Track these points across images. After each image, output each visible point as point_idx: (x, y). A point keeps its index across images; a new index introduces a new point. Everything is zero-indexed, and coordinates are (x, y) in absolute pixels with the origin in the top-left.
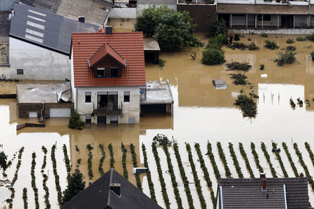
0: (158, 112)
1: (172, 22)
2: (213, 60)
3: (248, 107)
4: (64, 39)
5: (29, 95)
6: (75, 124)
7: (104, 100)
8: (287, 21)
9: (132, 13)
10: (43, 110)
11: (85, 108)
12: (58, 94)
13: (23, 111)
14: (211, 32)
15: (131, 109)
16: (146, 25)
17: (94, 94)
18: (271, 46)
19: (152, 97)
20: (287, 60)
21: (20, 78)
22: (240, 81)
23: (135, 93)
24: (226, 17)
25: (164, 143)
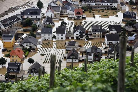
0: (84, 18)
1: (86, 8)
2: (90, 12)
3: (94, 17)
4: (73, 10)
5: (69, 16)
6: (75, 19)
7: (78, 17)
8: (99, 7)
9: (81, 7)
10: (71, 18)
11: (76, 18)
12: (73, 16)
13: (69, 18)
14: (90, 9)
15: (81, 18)
16: (83, 8)
17: (77, 16)
18: (97, 10)
19: (83, 16)
20: (99, 12)
21: (68, 14)
22: (93, 14)
23: (82, 16)
24: (92, 7)
25: (85, 21)
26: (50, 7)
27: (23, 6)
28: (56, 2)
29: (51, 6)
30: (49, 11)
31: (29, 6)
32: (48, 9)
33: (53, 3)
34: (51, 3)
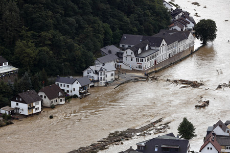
26: (210, 137)
27: (143, 131)
28: (226, 124)
29: (214, 134)
30: (210, 145)
31: (159, 131)
32: (206, 141)
33: (221, 126)
34: (215, 126)
